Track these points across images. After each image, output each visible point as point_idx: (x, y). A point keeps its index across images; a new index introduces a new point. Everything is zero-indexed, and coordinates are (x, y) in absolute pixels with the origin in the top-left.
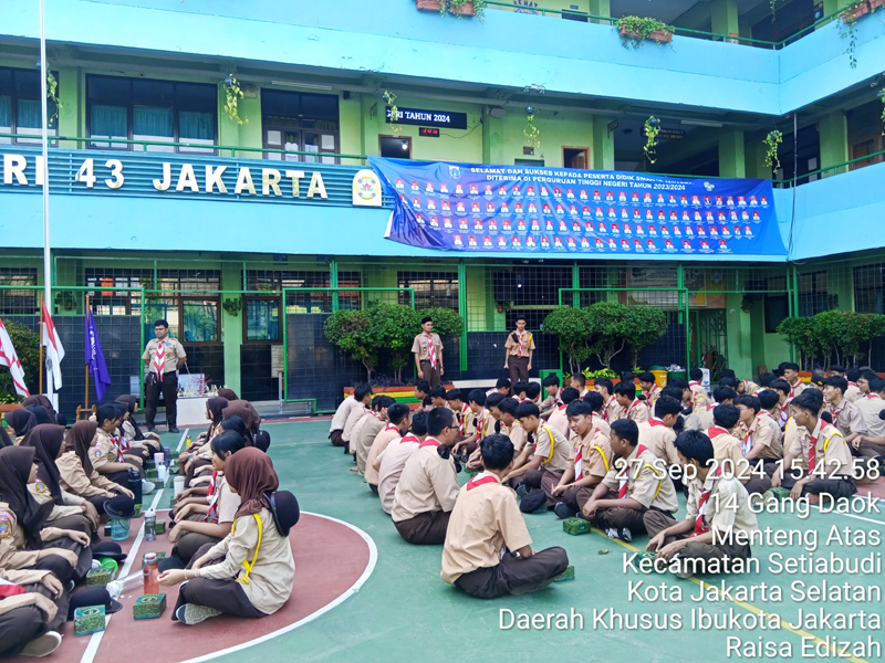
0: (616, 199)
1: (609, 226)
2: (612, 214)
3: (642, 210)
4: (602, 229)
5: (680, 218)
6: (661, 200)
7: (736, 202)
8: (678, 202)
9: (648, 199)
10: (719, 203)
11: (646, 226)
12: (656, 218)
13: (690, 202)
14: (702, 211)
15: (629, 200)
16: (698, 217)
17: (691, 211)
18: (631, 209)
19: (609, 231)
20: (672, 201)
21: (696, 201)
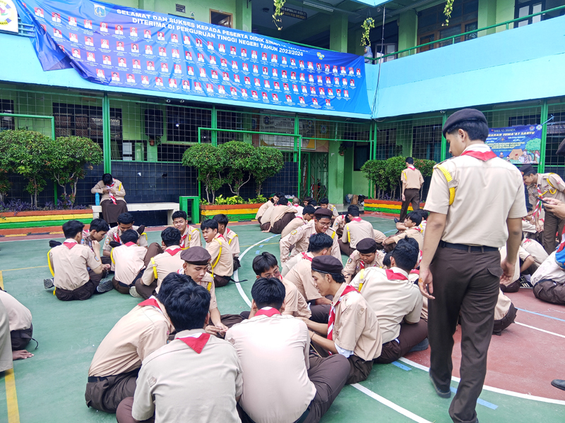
0: (249, 56)
1: (243, 78)
2: (245, 68)
3: (270, 68)
4: (237, 80)
5: (298, 79)
6: (284, 62)
7: (339, 71)
8: (298, 65)
9: (274, 60)
10: (327, 69)
11: (272, 82)
12: (280, 76)
13: (306, 66)
14: (315, 74)
15: (259, 58)
16: (311, 80)
17: (307, 74)
18: (261, 67)
19: (242, 82)
20: (293, 64)
21: (310, 67)
